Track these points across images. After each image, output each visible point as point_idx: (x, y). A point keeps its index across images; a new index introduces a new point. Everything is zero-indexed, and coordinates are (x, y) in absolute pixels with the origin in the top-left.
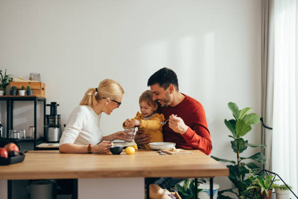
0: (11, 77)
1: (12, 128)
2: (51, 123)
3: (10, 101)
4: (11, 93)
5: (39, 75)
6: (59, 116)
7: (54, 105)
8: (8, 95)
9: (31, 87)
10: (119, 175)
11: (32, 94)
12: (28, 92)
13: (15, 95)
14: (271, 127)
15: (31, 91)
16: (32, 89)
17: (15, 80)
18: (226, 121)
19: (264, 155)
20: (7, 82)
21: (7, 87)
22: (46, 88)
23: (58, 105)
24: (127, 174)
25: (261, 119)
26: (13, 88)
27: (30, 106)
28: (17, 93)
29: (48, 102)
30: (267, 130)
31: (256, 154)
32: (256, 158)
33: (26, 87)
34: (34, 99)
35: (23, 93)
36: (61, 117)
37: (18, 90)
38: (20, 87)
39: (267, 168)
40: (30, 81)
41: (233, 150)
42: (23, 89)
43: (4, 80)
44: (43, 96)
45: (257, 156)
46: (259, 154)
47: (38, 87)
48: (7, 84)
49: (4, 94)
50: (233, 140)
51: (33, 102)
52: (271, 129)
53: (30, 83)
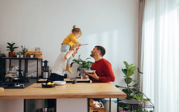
0: (27, 49)
1: (27, 72)
2: (44, 70)
3: (26, 60)
4: (27, 56)
5: (40, 48)
6: (48, 67)
7: (46, 62)
8: (25, 57)
9: (36, 54)
10: (76, 97)
11: (36, 57)
12: (34, 56)
13: (28, 58)
14: (142, 72)
15: (36, 56)
16: (36, 55)
17: (29, 50)
18: (122, 69)
19: (139, 85)
20: (25, 51)
21: (25, 53)
22: (42, 54)
23: (48, 62)
24: (79, 96)
25: (138, 69)
26: (28, 54)
27: (35, 62)
28: (30, 56)
29: (43, 61)
30: (140, 74)
31: (136, 85)
32: (136, 86)
33: (33, 54)
34: (37, 59)
35: (32, 56)
36: (49, 67)
37: (30, 55)
38: (31, 54)
39: (140, 91)
40: (35, 51)
41: (125, 83)
42: (32, 54)
43: (24, 51)
44: (41, 58)
45: (137, 85)
46: (137, 84)
47: (39, 54)
48: (25, 52)
49: (24, 57)
50: (125, 78)
51: (37, 60)
52: (143, 73)
53: (35, 52)
